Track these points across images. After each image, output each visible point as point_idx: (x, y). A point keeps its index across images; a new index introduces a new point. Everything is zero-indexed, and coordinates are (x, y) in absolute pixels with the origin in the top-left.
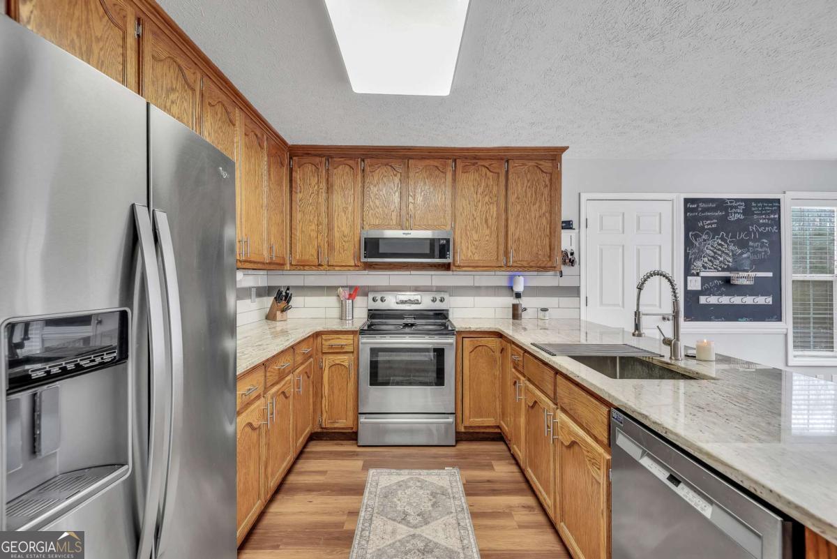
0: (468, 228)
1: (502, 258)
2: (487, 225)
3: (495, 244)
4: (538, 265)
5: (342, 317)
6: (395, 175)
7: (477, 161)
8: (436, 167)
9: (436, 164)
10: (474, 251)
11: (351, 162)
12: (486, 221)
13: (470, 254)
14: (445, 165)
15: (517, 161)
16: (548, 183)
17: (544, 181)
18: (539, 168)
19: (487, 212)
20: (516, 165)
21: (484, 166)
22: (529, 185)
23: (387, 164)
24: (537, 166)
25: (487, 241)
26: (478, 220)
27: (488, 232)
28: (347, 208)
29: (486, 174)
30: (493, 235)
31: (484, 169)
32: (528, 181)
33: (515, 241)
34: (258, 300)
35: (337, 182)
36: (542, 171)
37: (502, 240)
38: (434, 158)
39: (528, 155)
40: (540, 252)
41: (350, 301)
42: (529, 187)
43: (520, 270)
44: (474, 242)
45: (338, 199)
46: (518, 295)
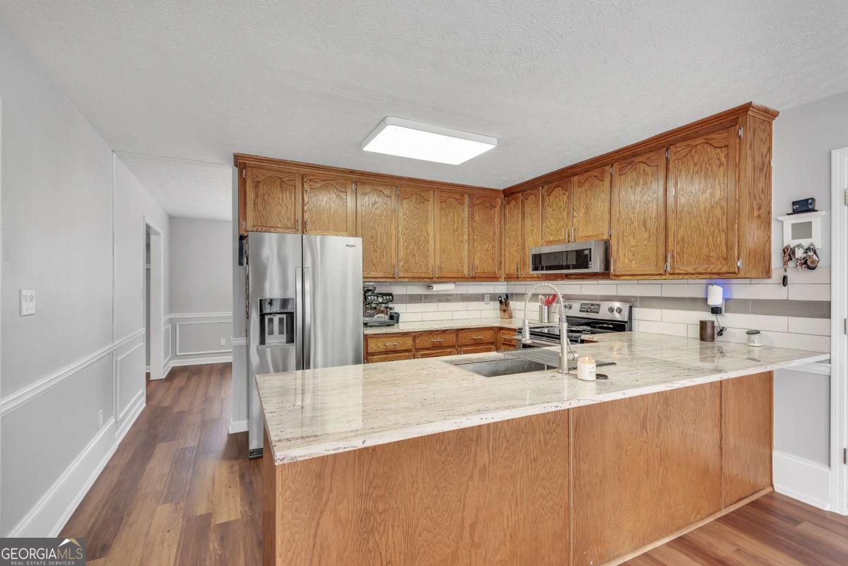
0: (625, 234)
1: (661, 263)
2: (646, 227)
3: (655, 248)
4: (709, 271)
5: (541, 320)
6: (564, 194)
7: (634, 159)
8: (596, 177)
9: (595, 174)
10: (632, 258)
11: (534, 192)
12: (644, 222)
13: (627, 261)
14: (603, 173)
15: (679, 145)
16: (723, 159)
17: (719, 159)
18: (710, 144)
19: (645, 213)
20: (677, 150)
21: (642, 162)
22: (696, 169)
23: (558, 186)
24: (707, 143)
25: (646, 245)
26: (636, 223)
27: (646, 235)
28: (533, 230)
29: (644, 171)
30: (651, 239)
31: (642, 166)
32: (695, 165)
33: (679, 242)
34: (491, 302)
35: (527, 209)
36: (715, 147)
37: (661, 243)
38: (595, 168)
39: (696, 132)
40: (712, 254)
41: (546, 307)
42: (697, 172)
43: (686, 277)
44: (632, 249)
45: (528, 222)
46: (716, 311)
